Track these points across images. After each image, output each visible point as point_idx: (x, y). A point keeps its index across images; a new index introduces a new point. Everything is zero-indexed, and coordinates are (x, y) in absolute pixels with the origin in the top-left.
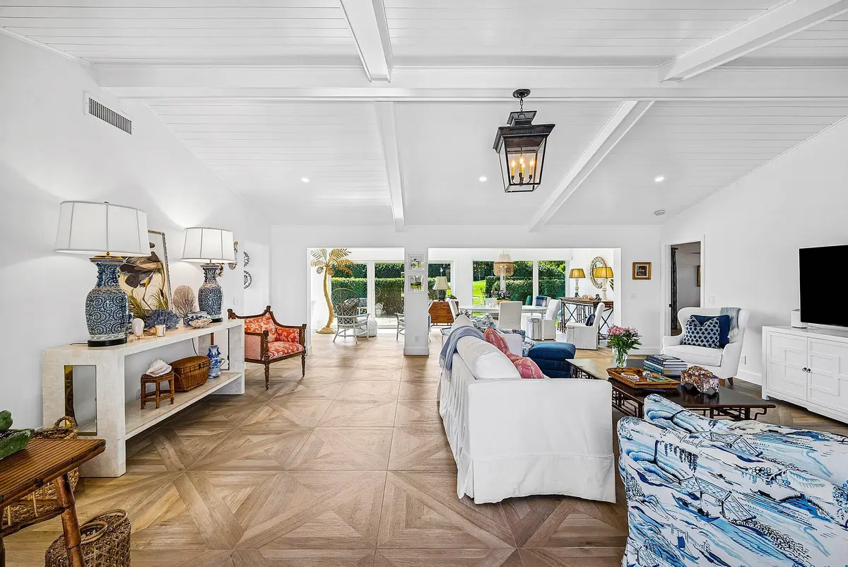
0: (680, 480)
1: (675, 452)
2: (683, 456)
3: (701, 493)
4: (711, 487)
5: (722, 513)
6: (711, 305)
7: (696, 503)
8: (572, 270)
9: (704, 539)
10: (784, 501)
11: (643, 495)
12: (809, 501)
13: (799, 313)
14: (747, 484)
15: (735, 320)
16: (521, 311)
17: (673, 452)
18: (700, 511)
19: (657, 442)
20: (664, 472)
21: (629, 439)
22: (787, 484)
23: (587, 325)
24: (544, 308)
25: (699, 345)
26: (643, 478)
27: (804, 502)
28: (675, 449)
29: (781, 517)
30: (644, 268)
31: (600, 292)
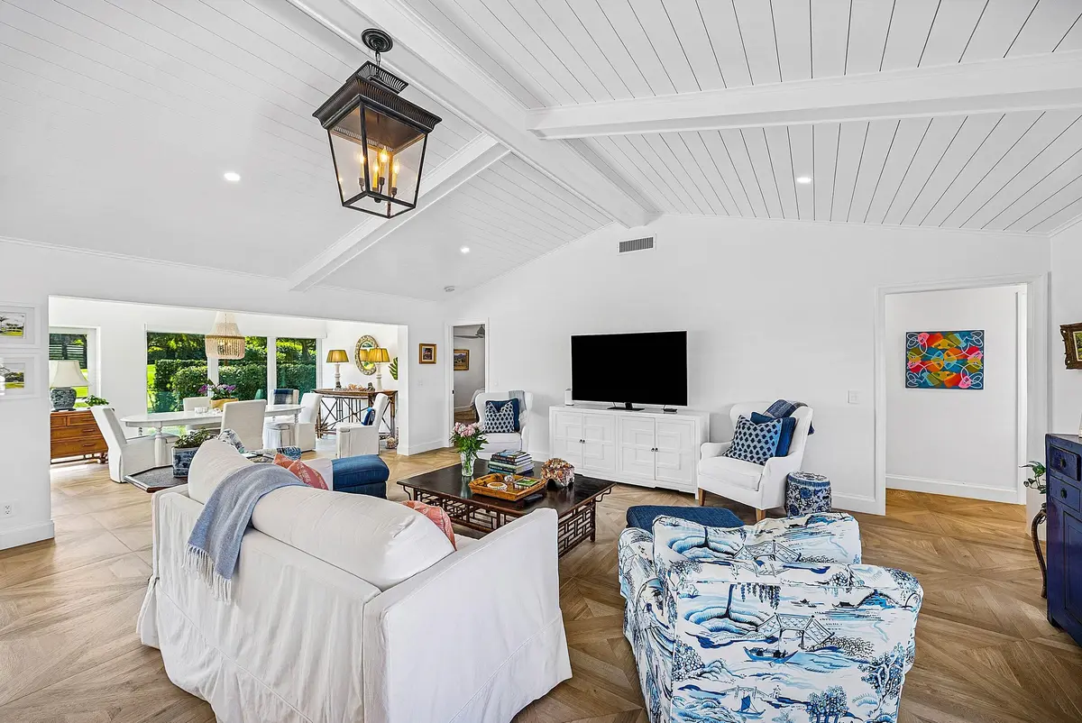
0: (757, 626)
1: (754, 592)
2: (764, 594)
3: (781, 632)
4: (793, 619)
5: (802, 645)
6: (497, 388)
7: (773, 647)
8: (332, 352)
9: (775, 684)
10: (861, 604)
11: (703, 666)
12: (881, 594)
13: (571, 392)
14: (829, 599)
15: (522, 402)
16: (263, 414)
17: (752, 593)
18: (777, 654)
19: (732, 586)
20: (738, 624)
21: (692, 597)
22: (862, 585)
23: (365, 424)
24: (295, 406)
25: (499, 432)
26: (706, 643)
27: (878, 598)
28: (754, 588)
29: (858, 622)
30: (429, 350)
31: (373, 379)
